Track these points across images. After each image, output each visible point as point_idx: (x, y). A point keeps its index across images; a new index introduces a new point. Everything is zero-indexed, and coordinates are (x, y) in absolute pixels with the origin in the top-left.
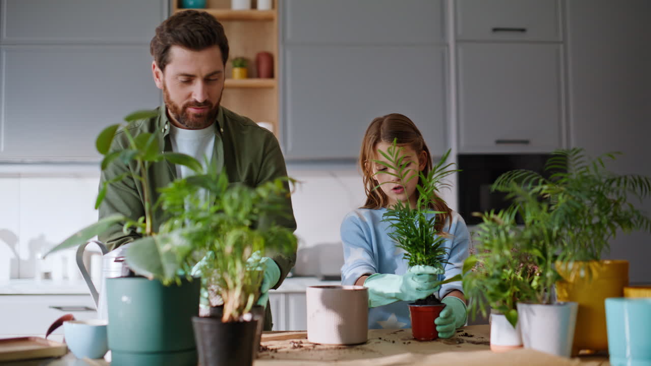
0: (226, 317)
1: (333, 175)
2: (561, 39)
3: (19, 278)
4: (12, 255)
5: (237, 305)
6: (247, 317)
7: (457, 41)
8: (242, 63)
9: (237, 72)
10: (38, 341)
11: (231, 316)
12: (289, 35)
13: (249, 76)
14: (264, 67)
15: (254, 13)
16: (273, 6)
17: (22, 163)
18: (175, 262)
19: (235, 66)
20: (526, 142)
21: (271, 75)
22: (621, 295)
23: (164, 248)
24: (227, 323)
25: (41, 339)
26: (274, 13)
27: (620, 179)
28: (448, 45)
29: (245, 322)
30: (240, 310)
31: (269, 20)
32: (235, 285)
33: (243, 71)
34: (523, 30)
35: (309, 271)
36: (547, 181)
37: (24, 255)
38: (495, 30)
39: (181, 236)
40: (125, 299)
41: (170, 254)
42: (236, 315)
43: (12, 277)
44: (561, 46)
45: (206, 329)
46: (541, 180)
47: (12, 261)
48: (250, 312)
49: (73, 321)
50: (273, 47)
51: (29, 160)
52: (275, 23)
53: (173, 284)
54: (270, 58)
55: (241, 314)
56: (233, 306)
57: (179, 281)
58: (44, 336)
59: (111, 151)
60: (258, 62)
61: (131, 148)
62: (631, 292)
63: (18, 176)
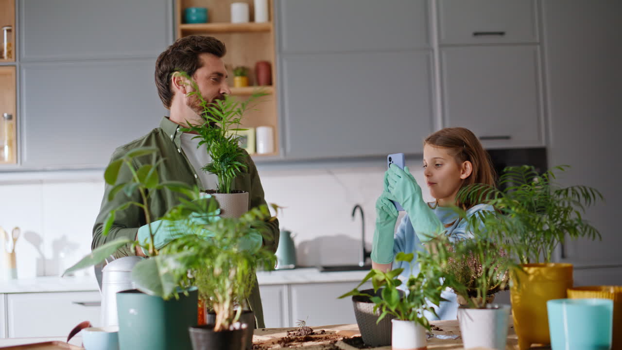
0: (217, 328)
1: (330, 173)
2: (538, 40)
3: (44, 275)
4: (37, 255)
5: (226, 316)
6: (236, 325)
7: (441, 46)
8: (243, 72)
9: (238, 80)
10: (60, 345)
11: (222, 326)
12: (285, 45)
13: (249, 84)
14: (263, 75)
15: (252, 26)
16: (270, 19)
17: (44, 171)
18: (172, 281)
19: (236, 75)
20: (507, 138)
21: (270, 83)
22: (565, 296)
23: (163, 271)
24: (218, 332)
25: (63, 343)
26: (271, 25)
27: (567, 190)
28: (433, 50)
29: (235, 330)
30: (230, 321)
31: (266, 31)
32: (224, 300)
33: (244, 79)
34: (502, 34)
35: (310, 262)
36: (503, 194)
37: (49, 254)
38: (476, 34)
39: (177, 260)
40: (132, 311)
41: (168, 275)
42: (226, 324)
43: (38, 275)
44: (538, 47)
45: (201, 337)
46: (497, 193)
47: (38, 260)
48: (239, 321)
49: (90, 328)
50: (271, 56)
51: (49, 168)
52: (272, 33)
53: (172, 299)
54: (268, 66)
55: (231, 323)
56: (223, 317)
57: (177, 296)
58: (65, 340)
59: (117, 182)
60: (257, 70)
61: (135, 181)
62: (574, 295)
63: (41, 182)
